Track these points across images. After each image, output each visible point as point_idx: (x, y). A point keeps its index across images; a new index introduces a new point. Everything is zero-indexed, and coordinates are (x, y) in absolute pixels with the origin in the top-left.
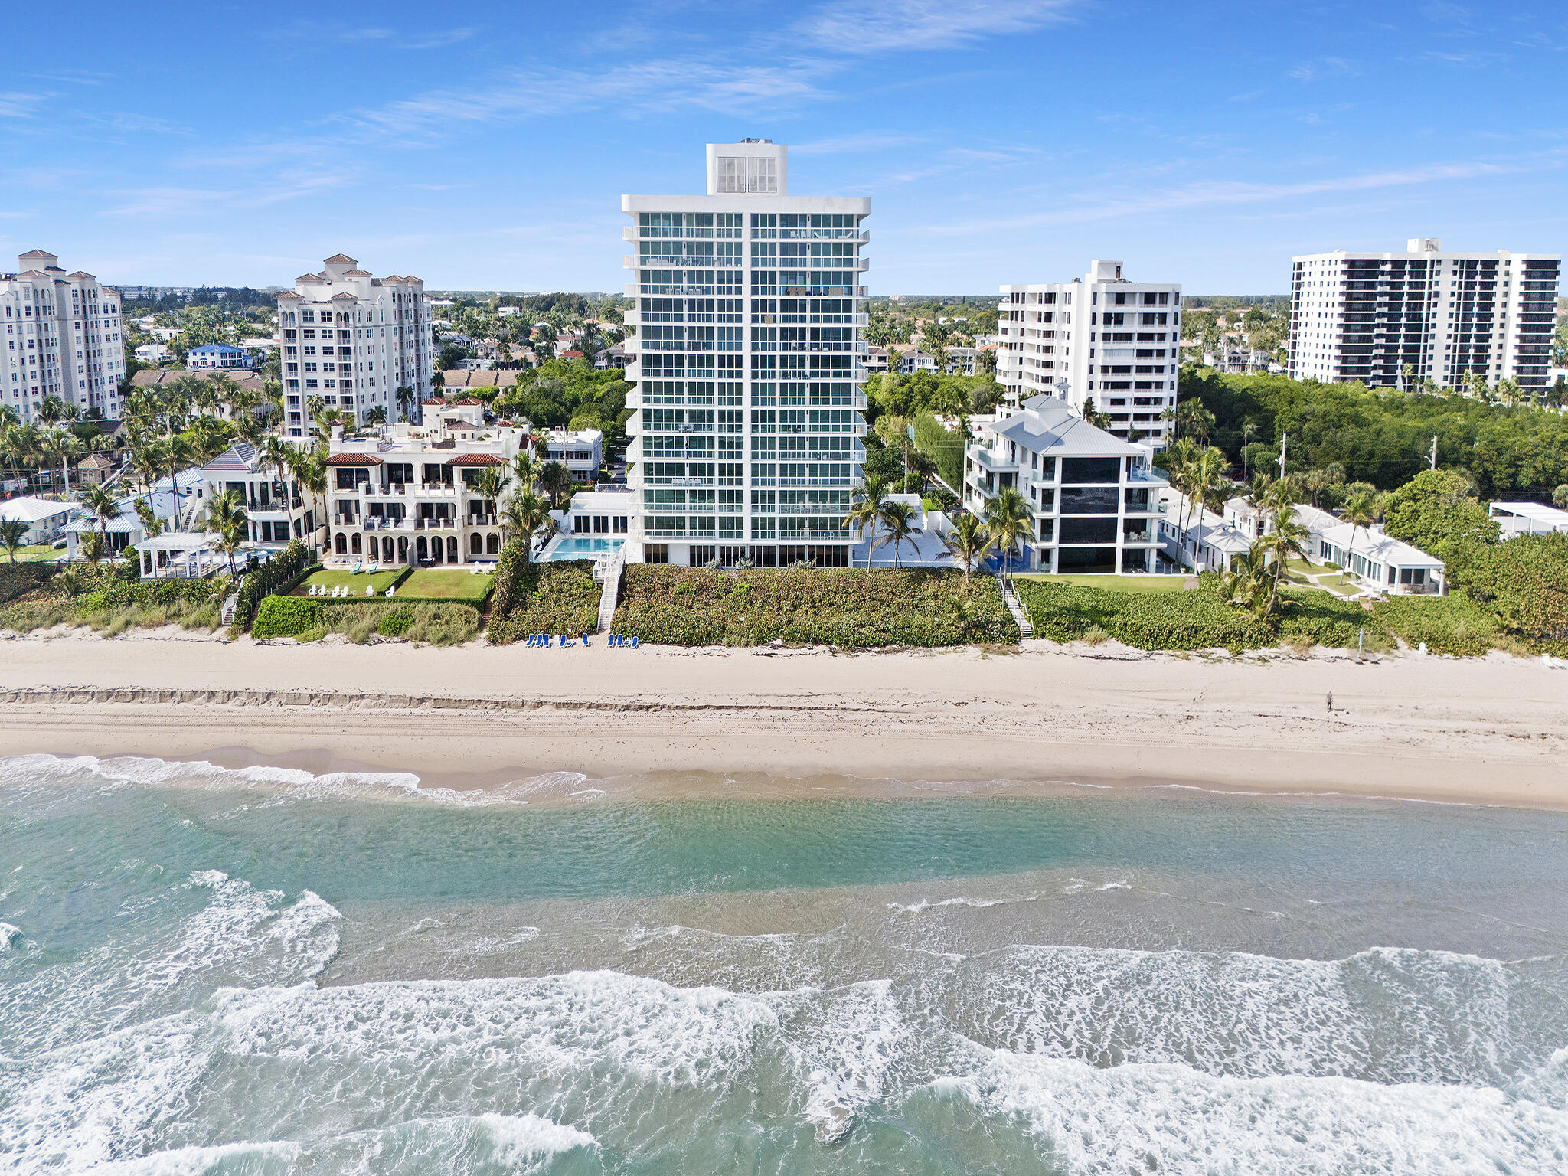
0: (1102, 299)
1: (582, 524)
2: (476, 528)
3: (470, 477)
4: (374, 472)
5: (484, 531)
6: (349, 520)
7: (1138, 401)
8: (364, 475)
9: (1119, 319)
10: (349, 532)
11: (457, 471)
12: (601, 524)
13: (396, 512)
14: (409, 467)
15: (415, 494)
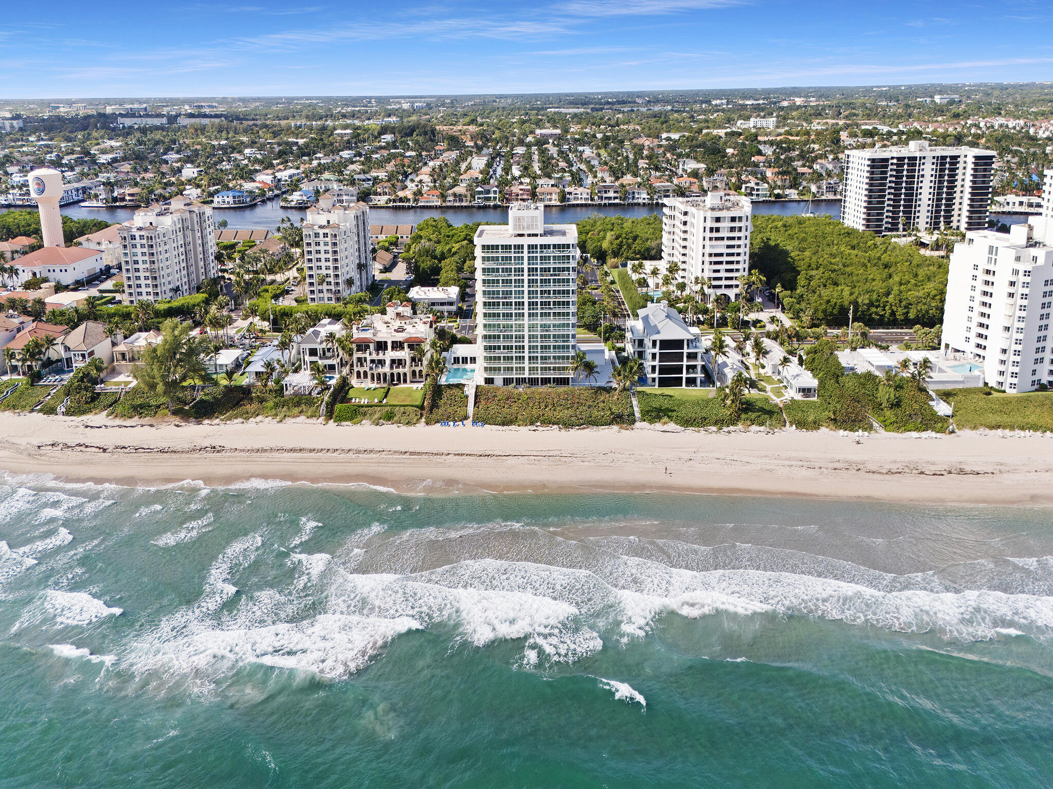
0: (708, 220)
1: (456, 360)
2: (414, 368)
3: (411, 347)
4: (372, 346)
5: (417, 369)
6: (362, 365)
7: (727, 271)
8: (368, 347)
9: (718, 230)
10: (362, 370)
11: (406, 345)
12: (465, 360)
13: (381, 363)
14: (386, 343)
15: (390, 355)
